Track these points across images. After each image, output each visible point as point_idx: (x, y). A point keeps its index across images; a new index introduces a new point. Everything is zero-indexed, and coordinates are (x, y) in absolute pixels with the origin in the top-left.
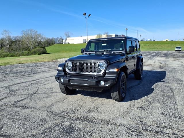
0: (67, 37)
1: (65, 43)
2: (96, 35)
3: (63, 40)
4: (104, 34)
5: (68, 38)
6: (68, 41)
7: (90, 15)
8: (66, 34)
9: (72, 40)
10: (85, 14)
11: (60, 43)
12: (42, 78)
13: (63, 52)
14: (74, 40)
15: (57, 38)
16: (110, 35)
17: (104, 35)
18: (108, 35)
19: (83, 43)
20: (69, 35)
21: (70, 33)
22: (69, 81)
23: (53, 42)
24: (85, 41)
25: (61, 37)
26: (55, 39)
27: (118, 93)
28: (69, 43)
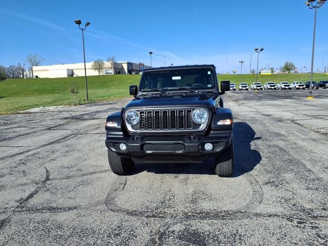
0: (33, 65)
1: (28, 76)
2: (92, 63)
3: (23, 70)
4: (108, 61)
5: (35, 68)
6: (35, 74)
7: (88, 24)
8: (30, 60)
9: (44, 70)
10: (79, 22)
11: (18, 78)
12: (34, 147)
13: (26, 95)
14: (48, 70)
15: (11, 66)
16: (118, 62)
17: (108, 63)
18: (114, 63)
19: (67, 76)
20: (37, 61)
21: (38, 58)
22: (142, 146)
23: (3, 76)
24: (71, 74)
25: (19, 64)
26: (5, 68)
27: (231, 163)
28: (37, 77)
